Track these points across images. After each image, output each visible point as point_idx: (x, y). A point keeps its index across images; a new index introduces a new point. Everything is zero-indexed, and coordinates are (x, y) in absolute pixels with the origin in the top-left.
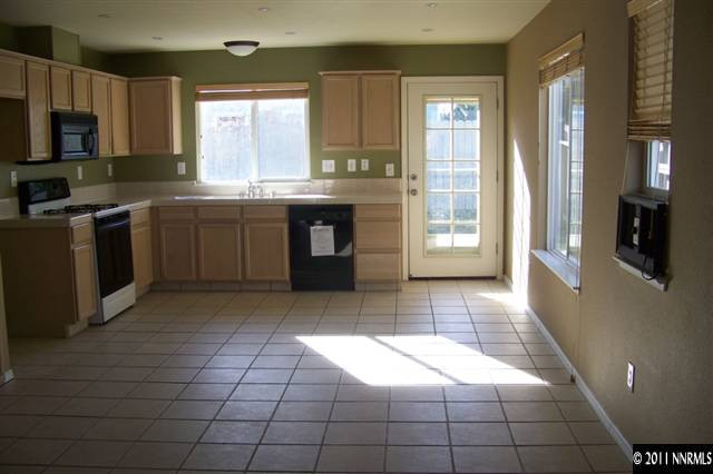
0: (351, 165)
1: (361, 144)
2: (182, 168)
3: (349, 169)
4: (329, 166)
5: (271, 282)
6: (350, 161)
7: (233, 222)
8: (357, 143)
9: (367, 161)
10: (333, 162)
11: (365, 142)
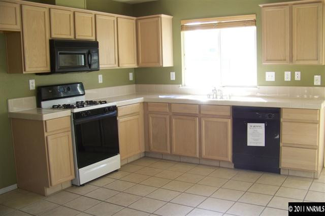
0: (287, 76)
1: (291, 60)
2: (173, 76)
3: (286, 79)
4: (270, 76)
5: (220, 161)
6: (286, 73)
7: (195, 116)
8: (288, 59)
9: (299, 73)
10: (273, 73)
11: (295, 58)
